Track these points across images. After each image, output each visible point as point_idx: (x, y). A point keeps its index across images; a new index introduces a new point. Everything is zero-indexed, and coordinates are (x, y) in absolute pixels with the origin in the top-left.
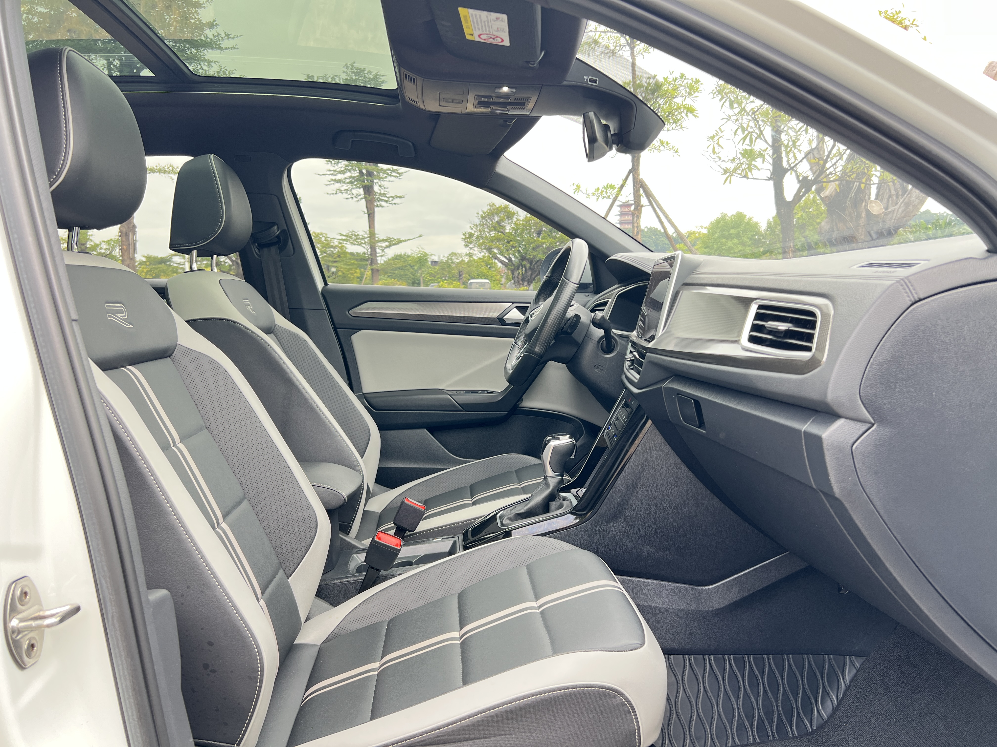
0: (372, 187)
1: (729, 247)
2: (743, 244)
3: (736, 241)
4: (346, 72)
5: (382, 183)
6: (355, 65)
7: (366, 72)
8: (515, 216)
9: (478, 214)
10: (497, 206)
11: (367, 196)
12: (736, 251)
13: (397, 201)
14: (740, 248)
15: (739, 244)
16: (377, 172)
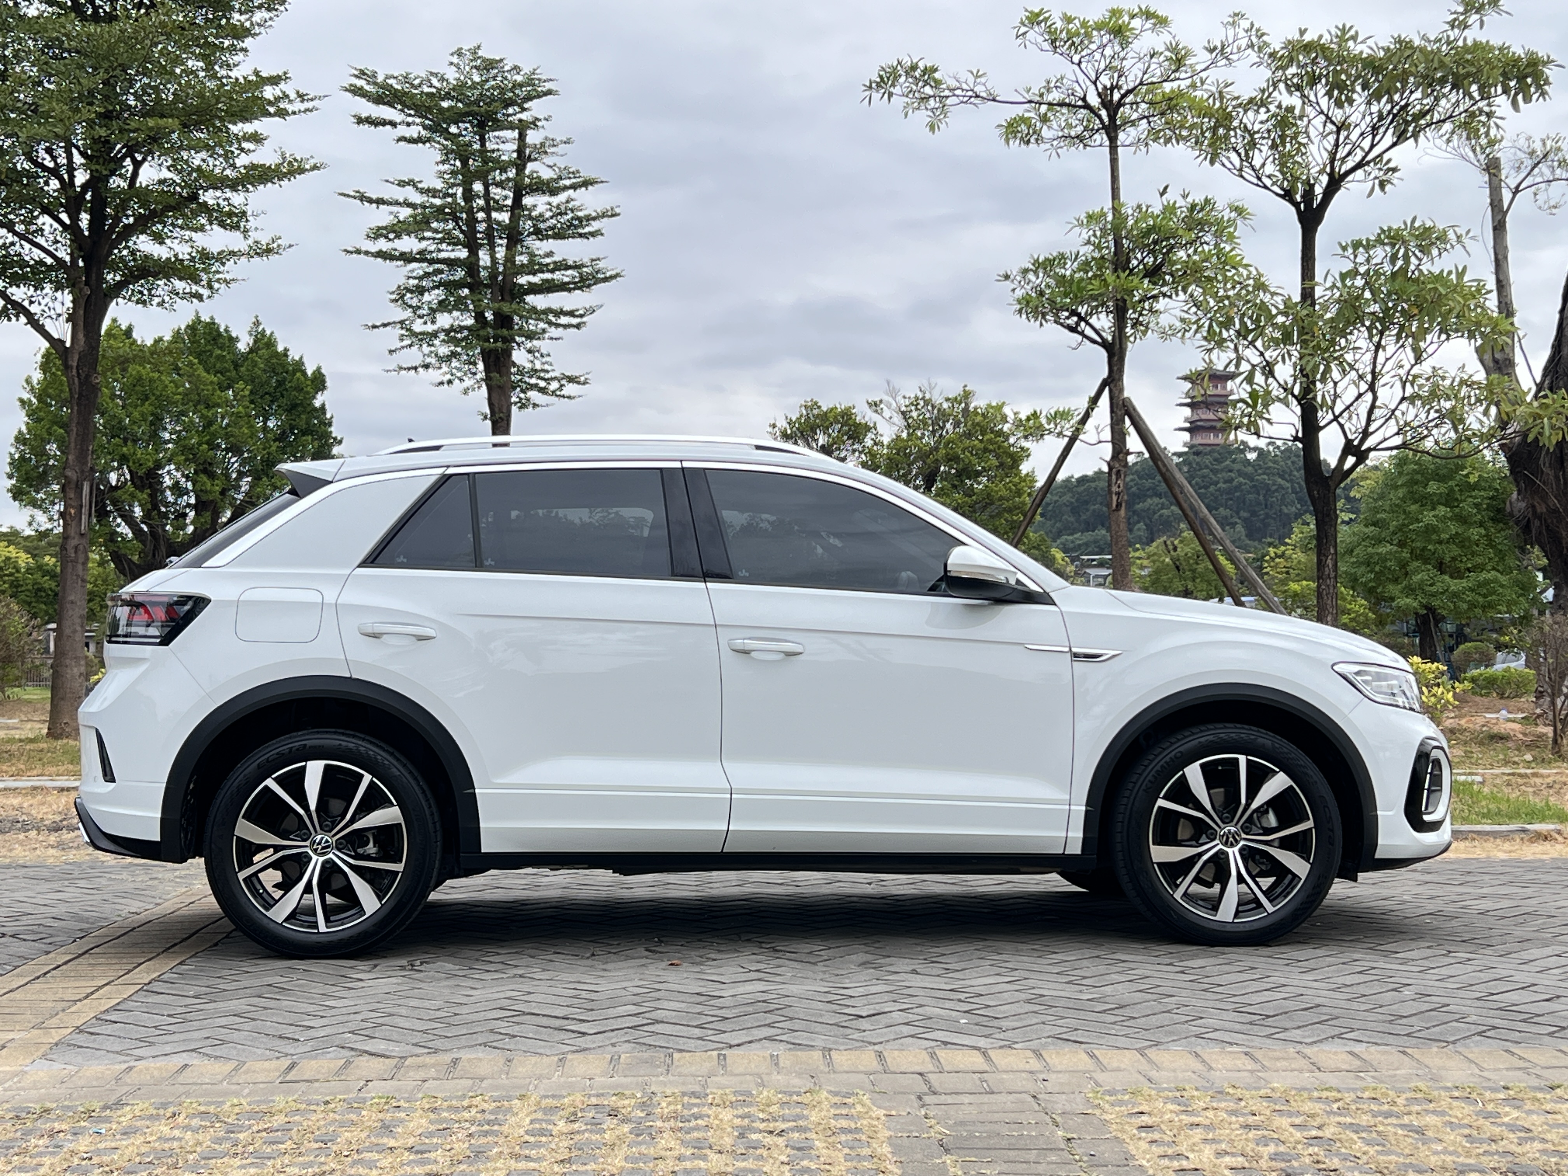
0: (508, 353)
1: (1427, 526)
2: (1463, 520)
3: (1442, 510)
4: (458, 66)
5: (535, 342)
6: (480, 53)
7: (507, 68)
8: (870, 435)
9: (774, 426)
10: (825, 409)
11: (494, 375)
12: (1445, 536)
13: (570, 389)
14: (1454, 528)
15: (1450, 519)
16: (521, 317)
